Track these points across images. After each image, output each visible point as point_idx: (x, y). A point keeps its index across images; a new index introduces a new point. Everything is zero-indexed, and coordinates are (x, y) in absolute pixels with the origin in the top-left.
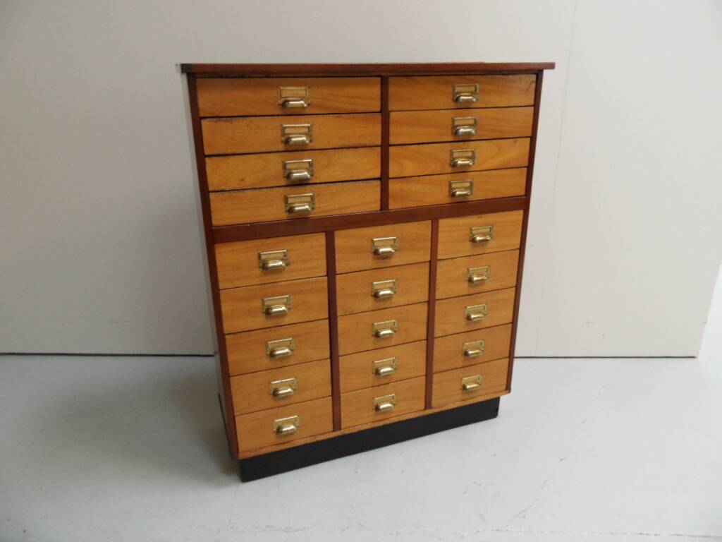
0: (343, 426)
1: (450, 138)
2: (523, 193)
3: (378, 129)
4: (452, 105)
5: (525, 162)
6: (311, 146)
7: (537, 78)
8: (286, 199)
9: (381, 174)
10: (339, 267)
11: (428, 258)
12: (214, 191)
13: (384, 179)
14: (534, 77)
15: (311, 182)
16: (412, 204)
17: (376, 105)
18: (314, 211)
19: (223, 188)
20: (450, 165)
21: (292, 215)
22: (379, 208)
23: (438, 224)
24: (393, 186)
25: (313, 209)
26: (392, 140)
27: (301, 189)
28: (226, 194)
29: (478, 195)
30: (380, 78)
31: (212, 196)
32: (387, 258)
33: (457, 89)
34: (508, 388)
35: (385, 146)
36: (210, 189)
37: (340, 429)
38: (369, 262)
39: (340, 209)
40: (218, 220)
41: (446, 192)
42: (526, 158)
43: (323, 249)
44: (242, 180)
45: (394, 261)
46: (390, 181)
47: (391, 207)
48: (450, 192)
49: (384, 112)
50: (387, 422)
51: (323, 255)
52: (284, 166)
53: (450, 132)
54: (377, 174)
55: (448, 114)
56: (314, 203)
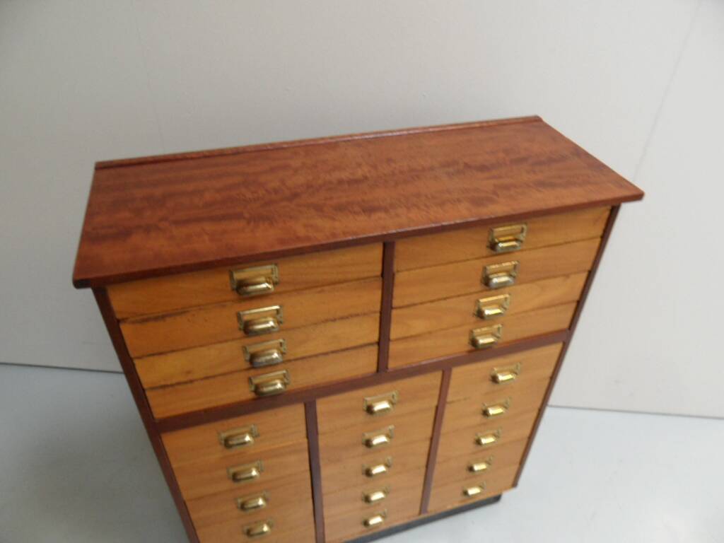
0: (327, 540)
1: (478, 288)
2: (566, 325)
3: (377, 295)
4: (486, 251)
5: (576, 297)
6: (280, 327)
8: (250, 380)
9: (380, 339)
11: (434, 404)
12: (152, 388)
13: (383, 343)
15: (281, 361)
19: (162, 384)
20: (474, 314)
21: (259, 396)
22: (375, 370)
23: (450, 372)
24: (394, 348)
25: (286, 384)
26: (397, 303)
27: (270, 369)
28: (169, 389)
29: (508, 337)
31: (149, 393)
34: (515, 484)
35: (386, 310)
36: (146, 387)
38: (361, 418)
39: (323, 378)
40: (161, 413)
41: (465, 340)
42: (578, 293)
43: (301, 417)
44: (189, 372)
45: (392, 413)
46: (391, 343)
47: (391, 367)
48: (470, 340)
49: (387, 277)
50: (376, 530)
51: (302, 422)
52: (246, 350)
53: (478, 282)
54: (374, 338)
55: (479, 264)
56: (287, 379)
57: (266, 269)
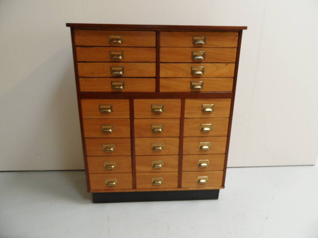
1: (191, 61)
3: (154, 55)
4: (192, 45)
5: (233, 76)
6: (123, 60)
7: (239, 34)
8: (111, 83)
9: (156, 76)
10: (136, 115)
14: (237, 34)
15: (123, 76)
16: (171, 90)
17: (153, 44)
18: (124, 90)
19: (85, 76)
20: (191, 73)
21: (114, 90)
22: (155, 91)
23: (184, 101)
24: (162, 82)
25: (124, 88)
26: (161, 60)
27: (118, 79)
28: (86, 79)
29: (207, 89)
30: (155, 32)
31: (80, 79)
32: (159, 114)
33: (195, 38)
34: (223, 186)
35: (158, 63)
37: (136, 189)
38: (149, 114)
40: (82, 89)
41: (189, 86)
42: (233, 74)
43: (128, 106)
44: (93, 73)
45: (162, 116)
46: (160, 79)
47: (161, 91)
48: (191, 86)
51: (128, 109)
52: (111, 68)
53: (191, 58)
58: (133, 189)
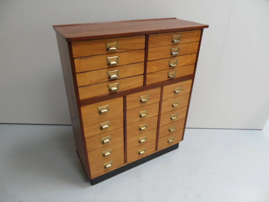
0: (128, 161)
1: (170, 56)
2: (193, 73)
3: (143, 56)
4: (171, 43)
6: (118, 65)
7: (201, 31)
8: (108, 86)
9: (144, 73)
10: (128, 108)
11: (159, 100)
12: (80, 87)
13: (145, 74)
15: (118, 79)
16: (154, 82)
17: (143, 46)
18: (119, 89)
19: (83, 85)
20: (169, 66)
21: (110, 92)
22: (143, 85)
23: (163, 88)
24: (148, 76)
25: (118, 88)
26: (149, 59)
27: (114, 82)
28: (85, 88)
29: (178, 76)
30: (145, 36)
31: (79, 89)
32: (145, 102)
33: (173, 38)
34: (182, 139)
35: (146, 62)
36: (78, 86)
37: (127, 163)
38: (139, 104)
39: (128, 87)
40: (82, 97)
41: (167, 76)
42: (195, 61)
43: (122, 103)
44: (91, 81)
45: (147, 103)
46: (147, 74)
47: (147, 84)
49: (146, 49)
50: (142, 157)
51: (122, 105)
52: (108, 73)
53: (169, 54)
54: (143, 72)
55: (169, 47)
56: (119, 87)
57: (115, 43)
58: (125, 163)
